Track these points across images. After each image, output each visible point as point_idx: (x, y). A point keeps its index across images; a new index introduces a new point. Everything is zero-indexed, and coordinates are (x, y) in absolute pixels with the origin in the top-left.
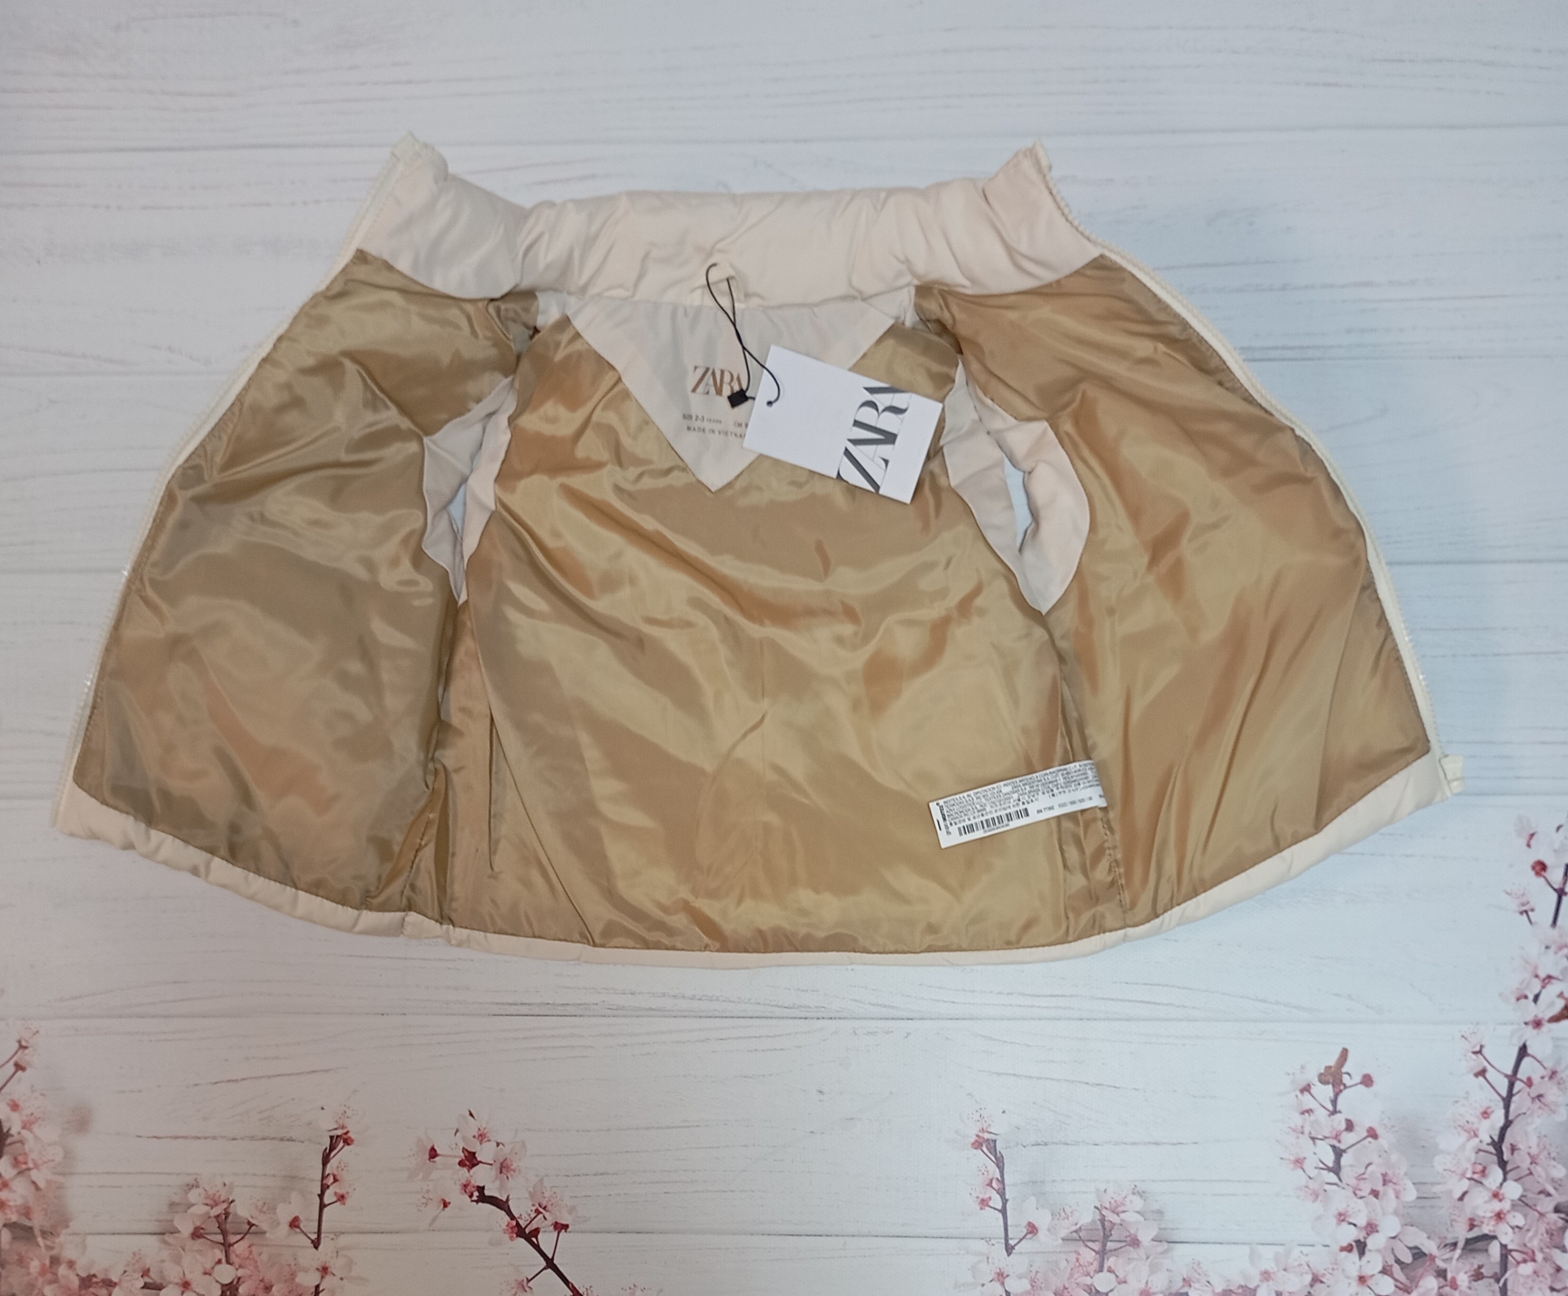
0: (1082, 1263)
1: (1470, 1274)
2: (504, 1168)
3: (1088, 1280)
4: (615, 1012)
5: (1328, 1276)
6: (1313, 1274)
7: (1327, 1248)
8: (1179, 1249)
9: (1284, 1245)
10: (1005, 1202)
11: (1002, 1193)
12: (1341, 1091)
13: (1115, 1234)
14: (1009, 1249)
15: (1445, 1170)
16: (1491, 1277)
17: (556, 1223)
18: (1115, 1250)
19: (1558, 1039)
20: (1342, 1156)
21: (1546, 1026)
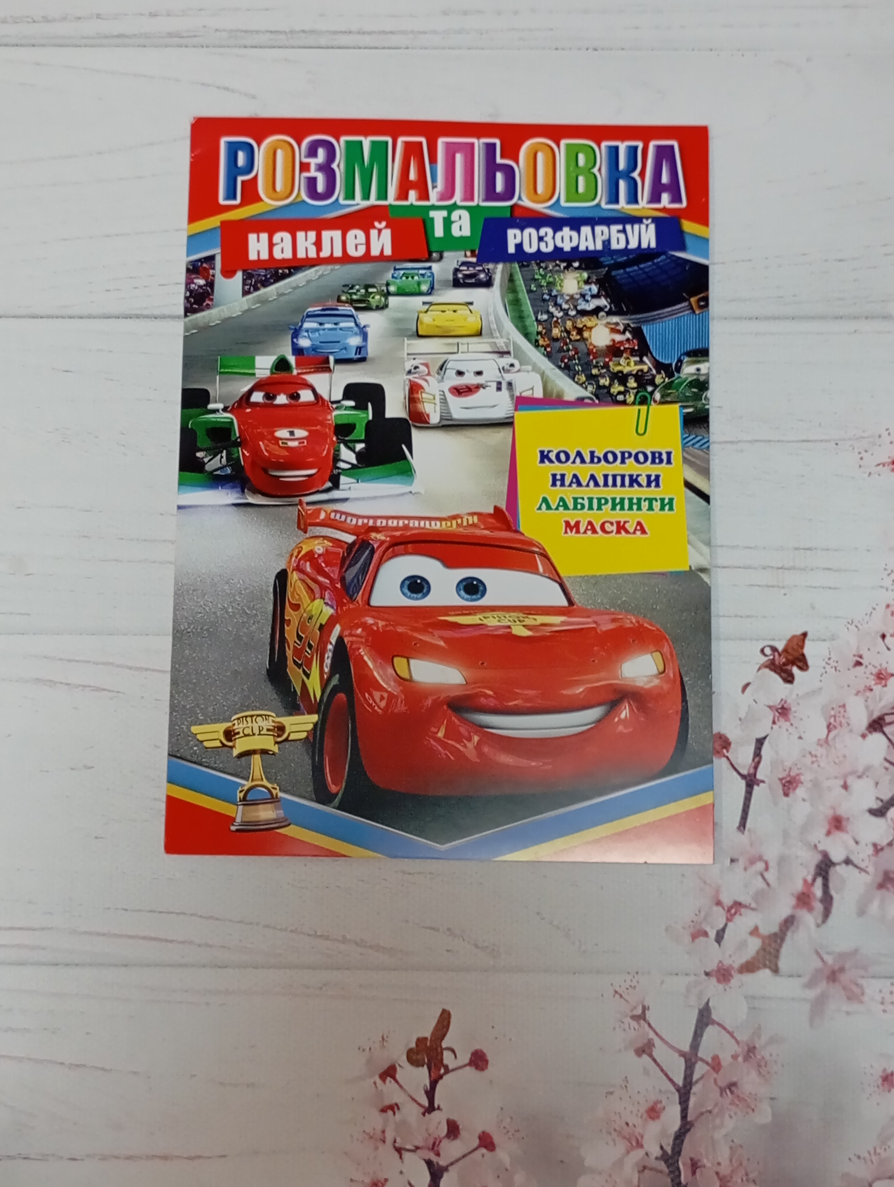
12: (441, 1077)
19: (753, 998)
20: (441, 1177)
21: (737, 979)
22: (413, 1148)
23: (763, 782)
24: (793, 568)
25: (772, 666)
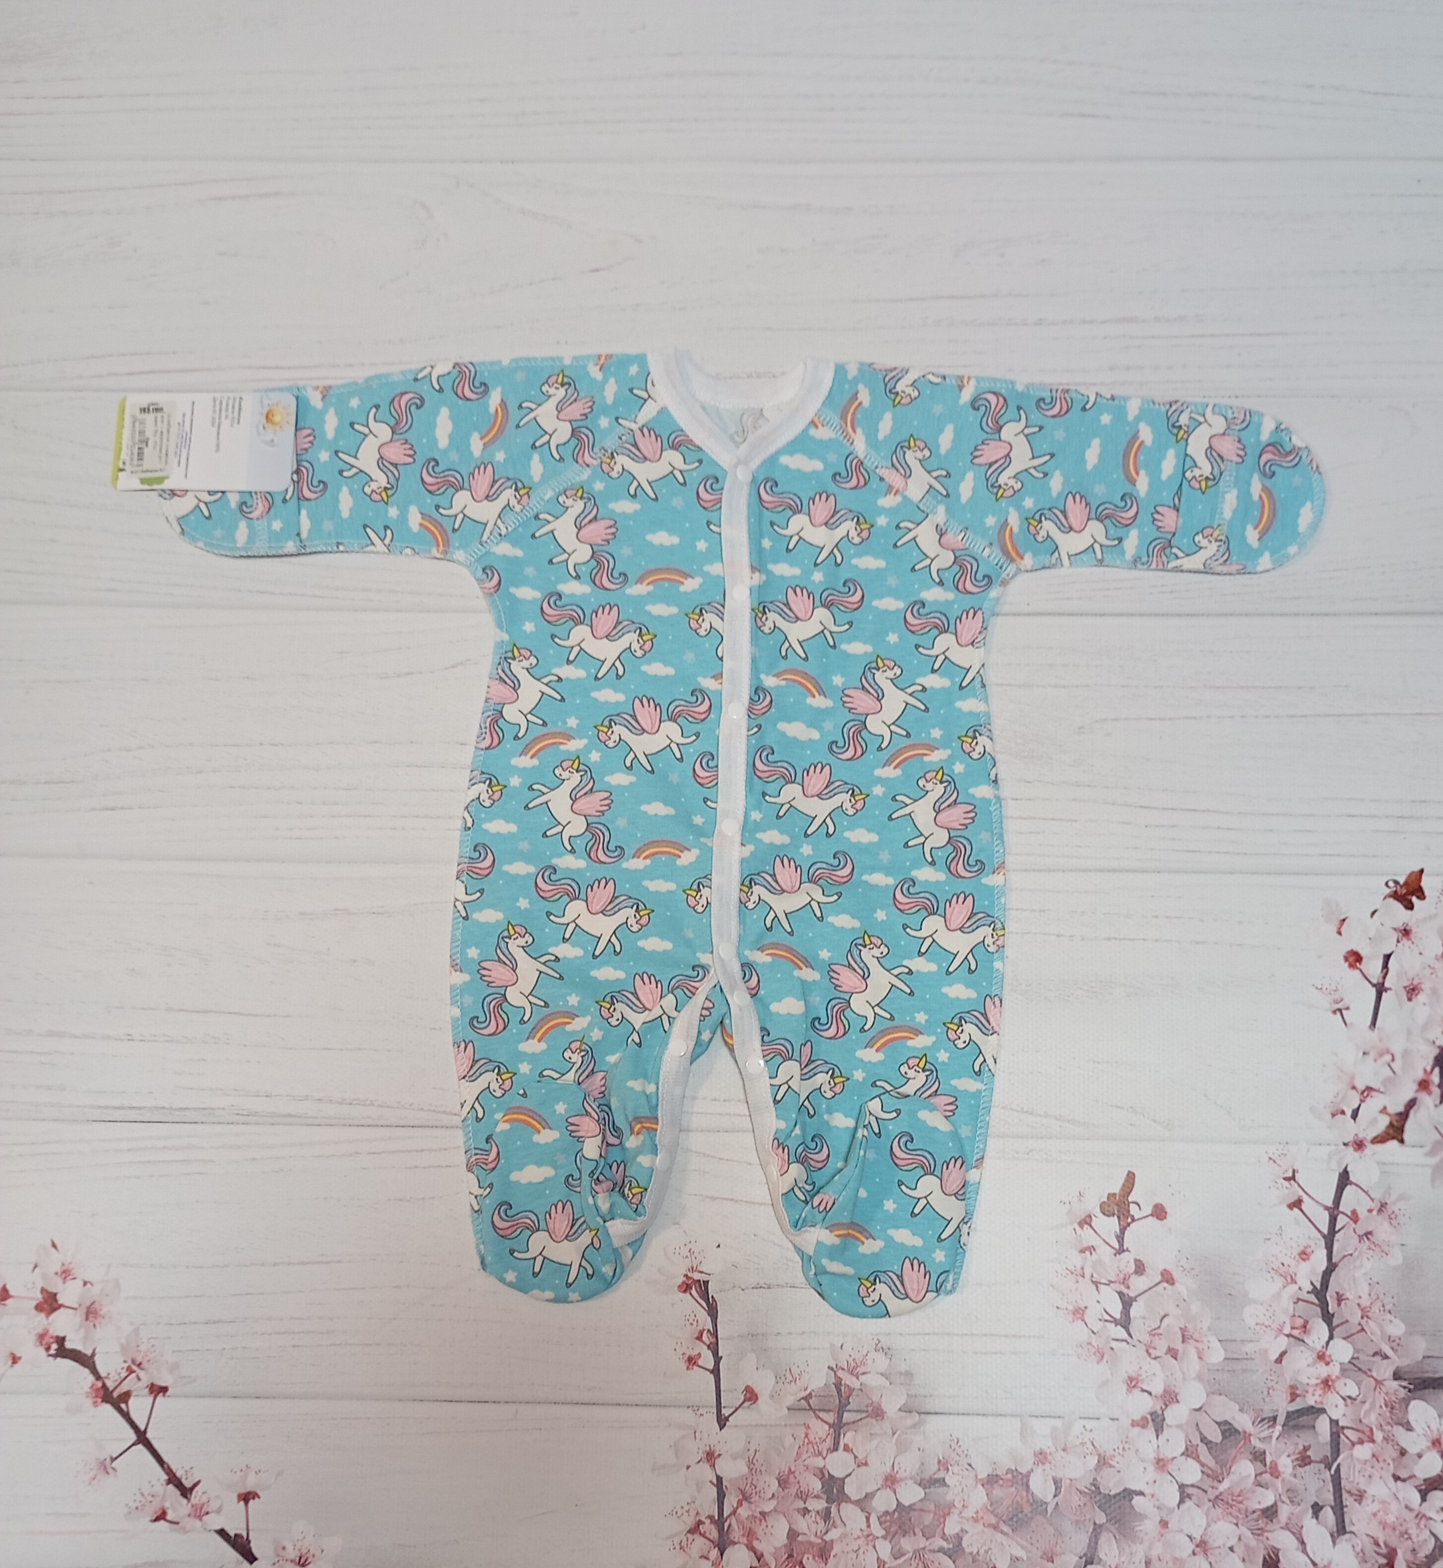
0: (812, 1439)
1: (1294, 1457)
2: (91, 1313)
3: (819, 1462)
4: (245, 1119)
5: (1116, 1459)
6: (1099, 1455)
7: (1116, 1422)
8: (932, 1422)
9: (1063, 1417)
10: (717, 1359)
11: (714, 1348)
12: (1129, 1225)
13: (854, 1403)
14: (722, 1422)
15: (1257, 1324)
16: (1320, 1462)
17: (152, 1385)
18: (854, 1422)
19: (1385, 1164)
20: (1131, 1305)
21: (1370, 1149)
22: (1107, 1282)
23: (1390, 989)
24: (1411, 817)
25: (1395, 896)
